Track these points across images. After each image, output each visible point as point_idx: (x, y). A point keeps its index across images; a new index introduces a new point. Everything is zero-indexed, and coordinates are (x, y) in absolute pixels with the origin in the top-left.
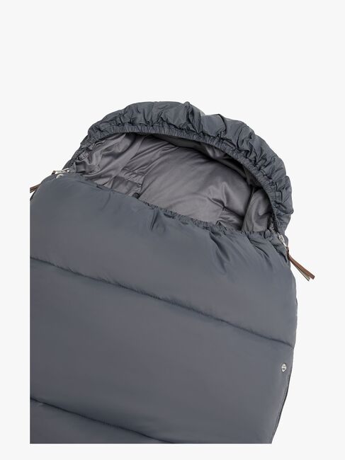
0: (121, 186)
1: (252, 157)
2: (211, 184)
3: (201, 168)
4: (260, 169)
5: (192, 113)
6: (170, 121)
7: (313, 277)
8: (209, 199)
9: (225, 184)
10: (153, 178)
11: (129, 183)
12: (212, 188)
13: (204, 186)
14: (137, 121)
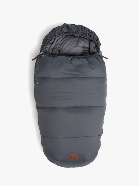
0: (55, 49)
1: (88, 34)
2: (79, 43)
3: (74, 40)
4: (91, 36)
5: (68, 26)
6: (64, 32)
7: (108, 59)
8: (80, 47)
9: (82, 42)
10: (63, 45)
11: (57, 48)
12: (79, 44)
13: (77, 44)
14: (56, 34)
